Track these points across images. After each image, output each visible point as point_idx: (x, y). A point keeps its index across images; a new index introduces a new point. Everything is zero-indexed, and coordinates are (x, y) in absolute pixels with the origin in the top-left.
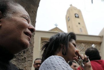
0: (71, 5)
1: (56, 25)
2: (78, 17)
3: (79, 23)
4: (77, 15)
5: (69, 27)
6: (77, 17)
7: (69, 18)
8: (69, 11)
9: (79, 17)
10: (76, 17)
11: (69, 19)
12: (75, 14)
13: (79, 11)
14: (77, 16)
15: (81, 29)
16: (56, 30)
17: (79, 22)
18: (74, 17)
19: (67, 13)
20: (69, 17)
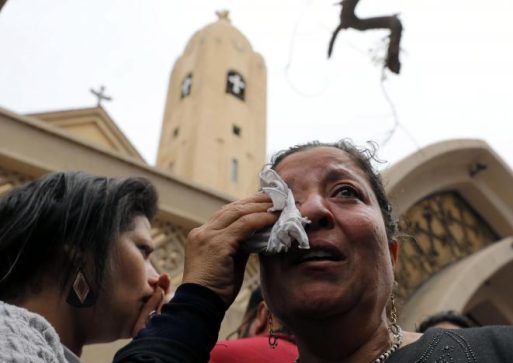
0: (224, 15)
1: (100, 96)
2: (241, 95)
3: (236, 131)
4: (242, 80)
5: (176, 133)
6: (237, 88)
7: (188, 82)
8: (200, 42)
9: (248, 95)
10: (230, 87)
11: (190, 87)
12: (232, 73)
13: (259, 65)
14: (237, 84)
15: (235, 162)
16: (95, 124)
17: (240, 124)
18: (223, 86)
19: (188, 51)
20: (190, 76)
